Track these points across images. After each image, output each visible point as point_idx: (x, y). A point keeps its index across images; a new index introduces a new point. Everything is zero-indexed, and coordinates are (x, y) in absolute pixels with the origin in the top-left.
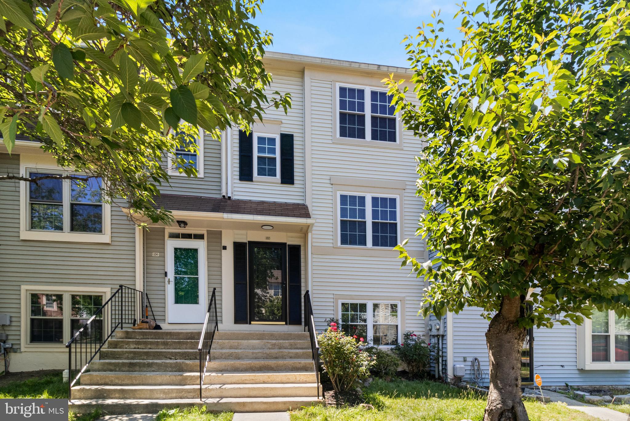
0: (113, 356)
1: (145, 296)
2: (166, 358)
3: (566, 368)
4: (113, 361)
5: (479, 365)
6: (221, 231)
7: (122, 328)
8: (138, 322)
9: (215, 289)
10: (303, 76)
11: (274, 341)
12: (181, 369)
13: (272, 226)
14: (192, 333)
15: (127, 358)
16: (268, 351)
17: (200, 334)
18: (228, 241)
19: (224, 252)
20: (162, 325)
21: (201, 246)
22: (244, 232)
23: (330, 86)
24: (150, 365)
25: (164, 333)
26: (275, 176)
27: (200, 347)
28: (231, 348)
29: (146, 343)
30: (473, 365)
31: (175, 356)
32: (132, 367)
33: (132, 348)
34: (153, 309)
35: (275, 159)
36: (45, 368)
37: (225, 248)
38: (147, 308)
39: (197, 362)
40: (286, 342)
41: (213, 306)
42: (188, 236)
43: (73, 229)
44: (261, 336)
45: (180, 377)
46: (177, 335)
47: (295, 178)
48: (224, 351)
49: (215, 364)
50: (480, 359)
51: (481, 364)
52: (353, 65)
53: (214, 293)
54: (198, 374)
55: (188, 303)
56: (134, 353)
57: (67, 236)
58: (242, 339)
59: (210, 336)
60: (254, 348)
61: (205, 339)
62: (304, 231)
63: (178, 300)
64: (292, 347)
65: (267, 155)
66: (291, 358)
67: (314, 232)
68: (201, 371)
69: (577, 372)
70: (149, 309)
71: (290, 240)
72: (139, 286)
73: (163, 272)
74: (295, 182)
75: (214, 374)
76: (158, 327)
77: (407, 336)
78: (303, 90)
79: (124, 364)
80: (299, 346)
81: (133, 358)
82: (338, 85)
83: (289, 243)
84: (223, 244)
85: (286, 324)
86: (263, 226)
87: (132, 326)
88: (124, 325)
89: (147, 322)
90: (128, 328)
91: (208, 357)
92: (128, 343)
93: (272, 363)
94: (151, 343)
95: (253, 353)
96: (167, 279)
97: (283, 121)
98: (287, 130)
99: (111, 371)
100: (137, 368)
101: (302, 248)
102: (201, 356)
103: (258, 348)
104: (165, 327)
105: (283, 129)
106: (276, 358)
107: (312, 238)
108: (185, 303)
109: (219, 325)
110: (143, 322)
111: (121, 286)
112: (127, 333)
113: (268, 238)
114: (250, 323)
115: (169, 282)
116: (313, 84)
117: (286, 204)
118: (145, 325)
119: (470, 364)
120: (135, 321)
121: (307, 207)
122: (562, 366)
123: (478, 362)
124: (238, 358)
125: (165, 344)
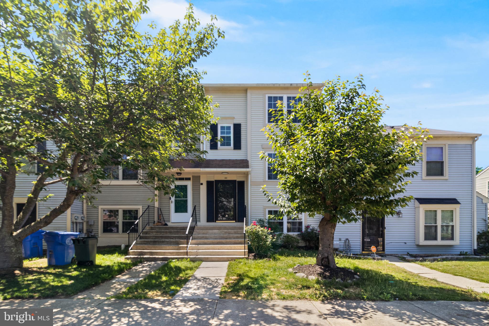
0: (146, 238)
1: (159, 209)
2: (171, 239)
3: (407, 244)
4: (146, 240)
5: (349, 242)
6: (200, 176)
7: (149, 225)
8: (156, 222)
9: (195, 206)
10: (246, 93)
11: (226, 231)
12: (178, 243)
13: (228, 173)
14: (183, 227)
15: (152, 239)
16: (222, 235)
17: (187, 227)
18: (203, 180)
19: (201, 186)
20: (168, 223)
21: (189, 184)
22: (212, 176)
23: (262, 97)
24: (163, 242)
25: (169, 227)
26: (230, 145)
27: (187, 233)
28: (203, 234)
29: (161, 232)
30: (345, 242)
31: (175, 238)
32: (155, 243)
33: (154, 234)
34: (164, 216)
35: (230, 137)
36: (110, 245)
37: (202, 184)
38: (160, 215)
39: (186, 240)
40: (232, 231)
41: (194, 213)
42: (182, 179)
43: (123, 179)
44: (219, 228)
45: (177, 247)
46: (176, 228)
47: (242, 146)
48: (199, 235)
49: (194, 241)
50: (350, 239)
51: (350, 242)
52: (275, 85)
53: (195, 208)
54: (186, 245)
55: (182, 212)
56: (156, 236)
57: (121, 182)
58: (210, 229)
59: (192, 229)
60: (215, 234)
61: (189, 230)
62: (246, 174)
63: (177, 211)
64: (235, 233)
65: (225, 135)
66: (234, 238)
67: (252, 174)
68: (187, 244)
69: (415, 246)
70: (161, 216)
71: (239, 179)
72: (157, 204)
73: (169, 197)
74: (242, 148)
75: (194, 246)
76: (166, 225)
77: (307, 227)
78: (246, 100)
79: (151, 241)
80: (239, 233)
81: (155, 239)
82: (267, 96)
83: (238, 180)
84: (201, 182)
85: (236, 222)
86: (222, 173)
87: (153, 224)
88: (150, 224)
89: (160, 222)
90: (151, 225)
91: (191, 238)
92: (152, 232)
93: (224, 241)
94: (163, 232)
95: (214, 236)
96: (171, 201)
97: (235, 117)
98: (237, 122)
99: (145, 244)
100: (157, 243)
101: (245, 182)
102: (187, 238)
103: (217, 234)
104: (170, 224)
105: (235, 121)
106: (226, 238)
107: (251, 177)
108: (180, 212)
109: (198, 223)
110: (158, 222)
111: (149, 206)
112: (151, 227)
113: (226, 178)
114: (215, 222)
115: (172, 202)
116: (252, 97)
117: (236, 160)
118: (160, 224)
119: (343, 242)
120: (154, 222)
121: (248, 161)
122: (405, 243)
123: (349, 241)
124: (206, 238)
125: (170, 232)
